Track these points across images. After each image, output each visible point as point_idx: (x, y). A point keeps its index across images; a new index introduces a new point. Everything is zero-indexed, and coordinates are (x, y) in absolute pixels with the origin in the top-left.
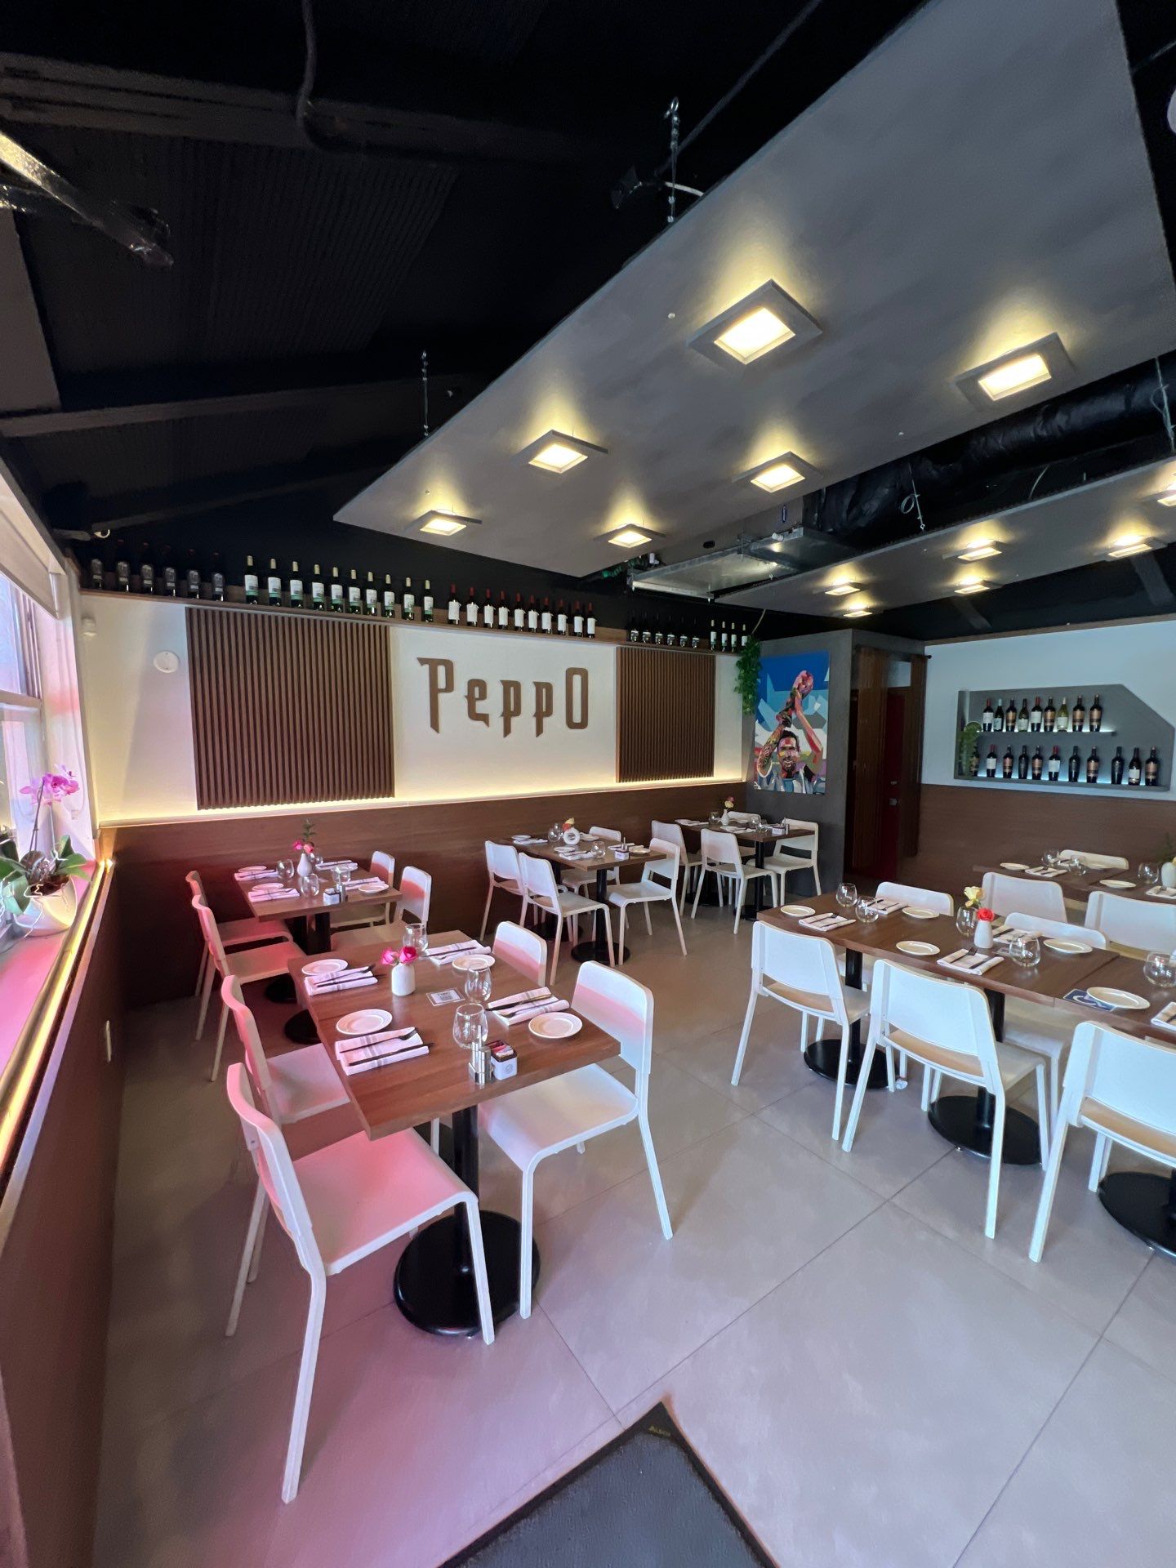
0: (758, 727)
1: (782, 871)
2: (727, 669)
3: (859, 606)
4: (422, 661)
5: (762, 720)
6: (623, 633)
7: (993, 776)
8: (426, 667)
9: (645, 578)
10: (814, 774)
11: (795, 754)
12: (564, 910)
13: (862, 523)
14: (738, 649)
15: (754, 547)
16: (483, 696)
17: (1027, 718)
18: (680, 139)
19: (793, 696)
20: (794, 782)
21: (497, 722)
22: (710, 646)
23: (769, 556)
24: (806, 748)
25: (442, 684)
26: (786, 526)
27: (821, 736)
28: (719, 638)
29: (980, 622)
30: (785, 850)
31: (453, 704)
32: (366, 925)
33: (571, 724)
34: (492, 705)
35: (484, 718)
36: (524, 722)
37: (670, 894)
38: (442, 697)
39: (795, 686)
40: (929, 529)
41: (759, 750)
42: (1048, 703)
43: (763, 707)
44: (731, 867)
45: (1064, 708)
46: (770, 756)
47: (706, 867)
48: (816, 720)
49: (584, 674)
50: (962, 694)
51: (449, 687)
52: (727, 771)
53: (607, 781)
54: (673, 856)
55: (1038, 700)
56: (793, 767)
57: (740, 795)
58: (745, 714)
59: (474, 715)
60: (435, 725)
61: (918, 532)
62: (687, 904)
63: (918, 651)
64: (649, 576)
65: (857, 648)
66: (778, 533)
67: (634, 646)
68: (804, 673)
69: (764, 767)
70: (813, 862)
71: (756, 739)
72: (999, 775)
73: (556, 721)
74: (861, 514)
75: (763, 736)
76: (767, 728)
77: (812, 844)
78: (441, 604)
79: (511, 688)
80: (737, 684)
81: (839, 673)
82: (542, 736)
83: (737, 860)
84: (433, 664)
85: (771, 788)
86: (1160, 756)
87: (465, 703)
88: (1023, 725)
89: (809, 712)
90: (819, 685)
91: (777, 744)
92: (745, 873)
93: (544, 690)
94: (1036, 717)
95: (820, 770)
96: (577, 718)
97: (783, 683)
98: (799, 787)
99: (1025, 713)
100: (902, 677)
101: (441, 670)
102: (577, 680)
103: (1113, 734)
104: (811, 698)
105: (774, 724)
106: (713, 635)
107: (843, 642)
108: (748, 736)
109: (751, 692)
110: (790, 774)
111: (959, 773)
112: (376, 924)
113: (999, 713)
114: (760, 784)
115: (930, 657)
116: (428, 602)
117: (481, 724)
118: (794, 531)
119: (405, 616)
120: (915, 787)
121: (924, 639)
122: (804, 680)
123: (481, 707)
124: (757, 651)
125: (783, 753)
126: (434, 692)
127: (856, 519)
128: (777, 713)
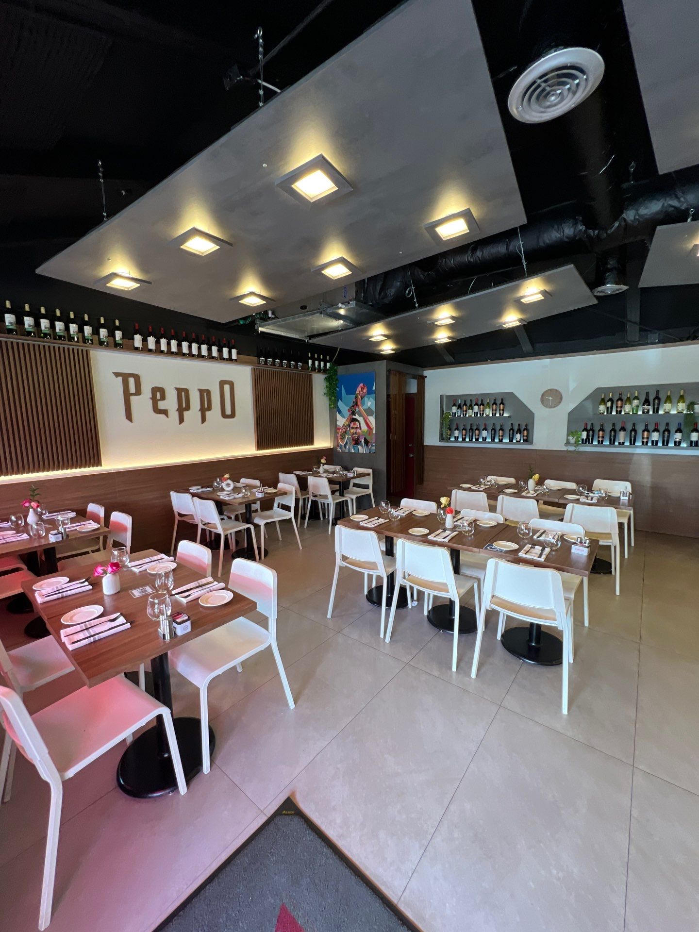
0: (338, 415)
1: (354, 497)
2: (319, 382)
3: (388, 348)
4: (117, 375)
5: (340, 412)
6: (255, 359)
7: (458, 440)
8: (120, 378)
9: (266, 325)
10: (369, 442)
11: (359, 431)
12: (224, 530)
13: (386, 301)
14: (325, 370)
15: (329, 311)
16: (163, 398)
17: (472, 409)
18: (265, 55)
19: (356, 398)
20: (359, 447)
21: (174, 414)
22: (309, 368)
23: (338, 317)
24: (364, 427)
25: (132, 389)
26: (347, 300)
27: (372, 420)
28: (313, 364)
29: (449, 358)
30: (355, 485)
31: (142, 403)
32: (87, 553)
33: (224, 416)
34: (171, 403)
35: (165, 412)
36: (193, 414)
37: (291, 515)
38: (132, 398)
39: (357, 392)
40: (420, 306)
41: (339, 429)
42: (480, 401)
43: (340, 404)
44: (326, 497)
45: (488, 404)
46: (345, 432)
47: (311, 498)
48: (369, 412)
49: (231, 384)
50: (442, 397)
51: (138, 392)
52: (322, 442)
53: (250, 450)
54: (291, 493)
55: (477, 400)
56: (358, 439)
57: (329, 455)
58: (330, 408)
59: (157, 410)
60: (129, 416)
61: (414, 308)
62: (302, 520)
63: (420, 373)
64: (269, 325)
65: (389, 371)
66: (342, 304)
67: (262, 367)
68: (361, 385)
69: (342, 439)
70: (370, 491)
71: (338, 423)
72: (460, 439)
73: (214, 414)
74: (386, 296)
75: (341, 421)
76: (343, 416)
77: (368, 480)
78: (128, 336)
79: (183, 394)
80: (325, 391)
81: (380, 385)
82: (205, 423)
83: (328, 492)
84: (125, 377)
85: (347, 451)
86: (529, 427)
87: (150, 403)
88: (470, 413)
89: (365, 407)
90: (370, 392)
91: (349, 425)
92: (334, 500)
93: (205, 395)
94: (476, 408)
95: (372, 439)
96: (228, 411)
97: (351, 391)
98: (362, 449)
99: (471, 407)
100: (413, 388)
101: (132, 381)
102: (227, 388)
103: (509, 417)
104: (366, 399)
105: (347, 414)
106: (310, 362)
107: (381, 368)
108: (333, 421)
109: (334, 395)
110: (357, 442)
111: (442, 439)
112: (93, 551)
113: (459, 407)
114: (341, 449)
115: (426, 377)
116: (118, 334)
117: (163, 416)
118: (351, 303)
119: (101, 343)
120: (422, 447)
121: (422, 367)
122: (362, 389)
123: (162, 405)
124: (336, 371)
125: (352, 431)
126: (127, 396)
127: (383, 298)
128: (348, 408)
